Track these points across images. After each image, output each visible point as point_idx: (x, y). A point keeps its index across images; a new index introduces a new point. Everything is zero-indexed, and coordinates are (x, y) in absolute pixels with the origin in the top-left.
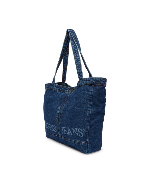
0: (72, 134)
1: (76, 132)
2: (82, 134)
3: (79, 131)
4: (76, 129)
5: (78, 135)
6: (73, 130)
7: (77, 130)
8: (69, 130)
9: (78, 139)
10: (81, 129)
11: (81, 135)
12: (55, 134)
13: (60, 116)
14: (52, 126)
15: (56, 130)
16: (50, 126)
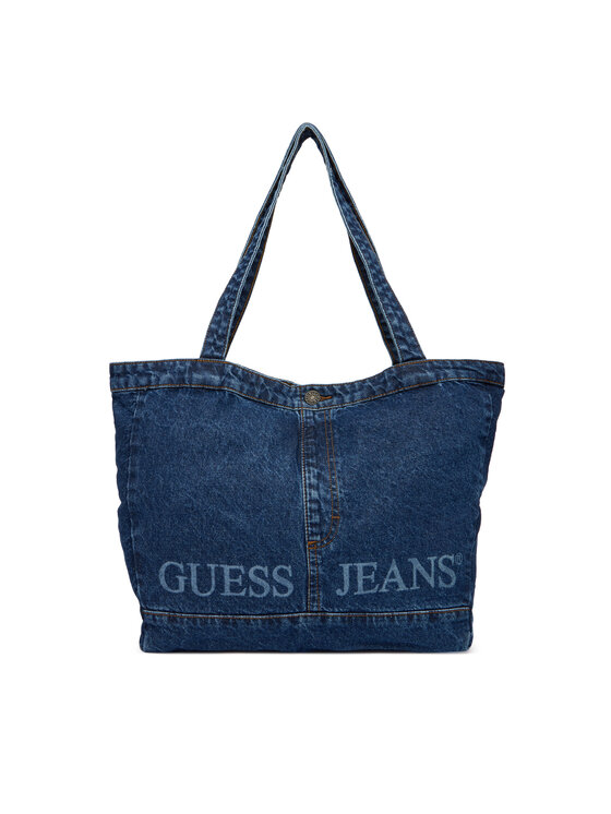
0: (402, 587)
1: (429, 572)
2: (452, 574)
3: (441, 565)
4: (432, 559)
5: (436, 581)
6: (417, 565)
7: (436, 562)
8: (394, 568)
9: (429, 601)
10: (451, 558)
11: (448, 582)
12: (271, 610)
13: (335, 514)
14: (259, 573)
15: (290, 586)
16: (243, 572)
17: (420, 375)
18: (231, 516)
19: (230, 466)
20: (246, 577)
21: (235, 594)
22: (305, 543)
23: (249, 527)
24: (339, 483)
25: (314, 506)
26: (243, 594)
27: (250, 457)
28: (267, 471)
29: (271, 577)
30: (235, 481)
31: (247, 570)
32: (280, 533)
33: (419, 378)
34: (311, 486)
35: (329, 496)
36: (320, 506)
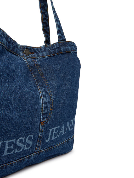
1: (70, 126)
3: (72, 123)
6: (68, 124)
8: (63, 127)
12: (22, 156)
13: (51, 108)
14: (21, 141)
15: (31, 143)
16: (14, 142)
17: (67, 48)
18: (12, 115)
19: (10, 88)
20: (15, 144)
21: (9, 154)
22: (40, 123)
23: (20, 119)
24: (52, 94)
25: (45, 105)
26: (12, 153)
27: (18, 83)
28: (26, 89)
29: (25, 142)
30: (14, 96)
31: (16, 141)
32: (32, 120)
33: (66, 49)
34: (43, 96)
35: (50, 100)
36: (47, 105)
